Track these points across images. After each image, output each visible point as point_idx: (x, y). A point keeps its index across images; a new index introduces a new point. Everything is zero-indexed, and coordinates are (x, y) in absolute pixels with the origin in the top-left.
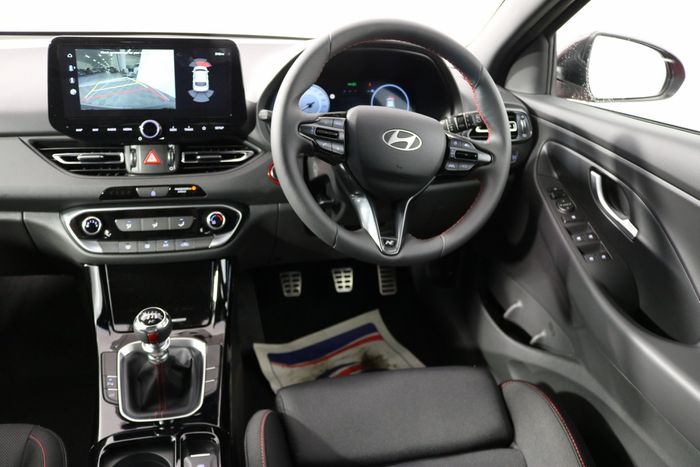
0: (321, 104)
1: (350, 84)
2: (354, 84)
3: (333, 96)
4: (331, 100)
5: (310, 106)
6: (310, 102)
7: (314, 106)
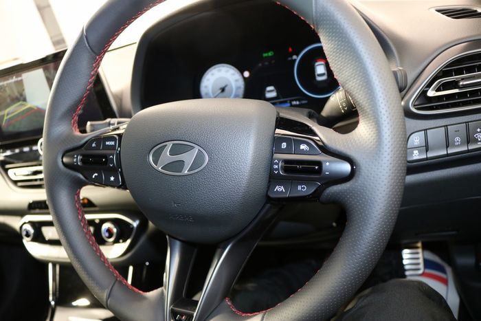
0: (234, 85)
1: (265, 55)
2: (270, 54)
3: (247, 74)
4: (244, 78)
5: (223, 90)
6: (223, 86)
7: (227, 89)
